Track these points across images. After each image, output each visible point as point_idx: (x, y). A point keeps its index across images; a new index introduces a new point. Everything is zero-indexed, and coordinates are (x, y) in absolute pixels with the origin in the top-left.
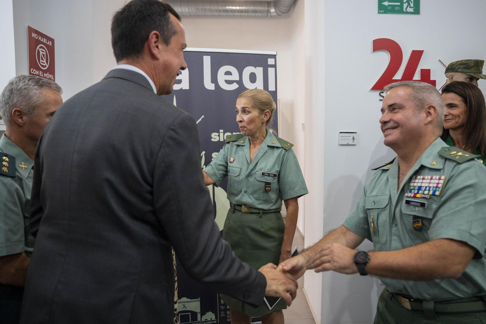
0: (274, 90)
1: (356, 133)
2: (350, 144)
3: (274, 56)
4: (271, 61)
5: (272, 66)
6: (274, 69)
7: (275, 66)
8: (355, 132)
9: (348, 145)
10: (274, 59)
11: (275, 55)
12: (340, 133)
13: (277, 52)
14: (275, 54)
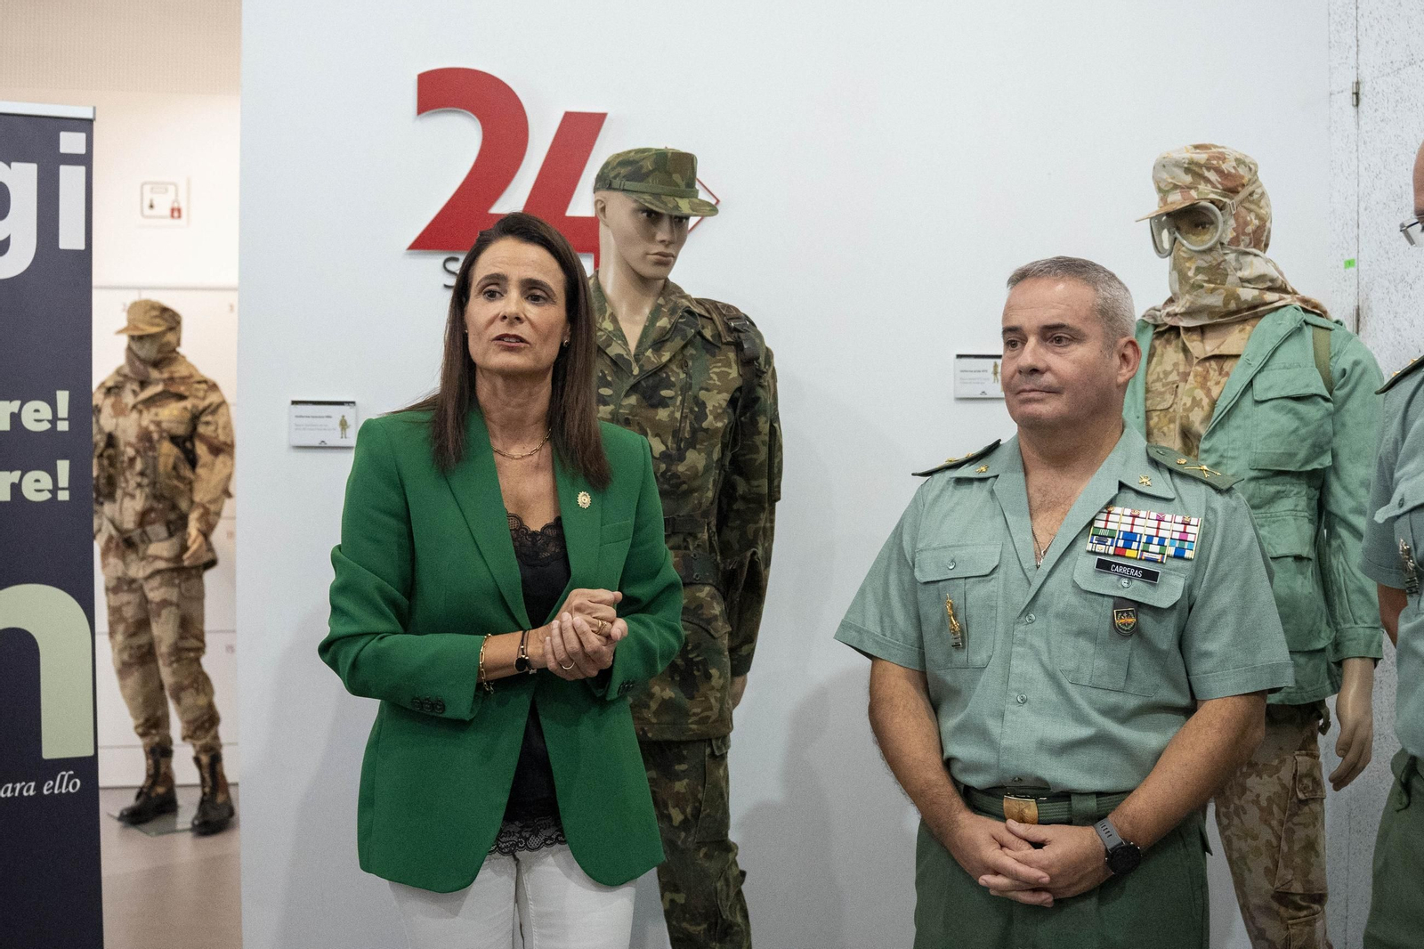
0: (81, 246)
1: (353, 403)
2: (329, 444)
3: (85, 125)
4: (71, 142)
5: (73, 159)
6: (82, 169)
7: (85, 160)
8: (348, 403)
9: (323, 447)
10: (82, 136)
11: (90, 122)
12: (294, 403)
13: (94, 108)
14: (90, 116)
